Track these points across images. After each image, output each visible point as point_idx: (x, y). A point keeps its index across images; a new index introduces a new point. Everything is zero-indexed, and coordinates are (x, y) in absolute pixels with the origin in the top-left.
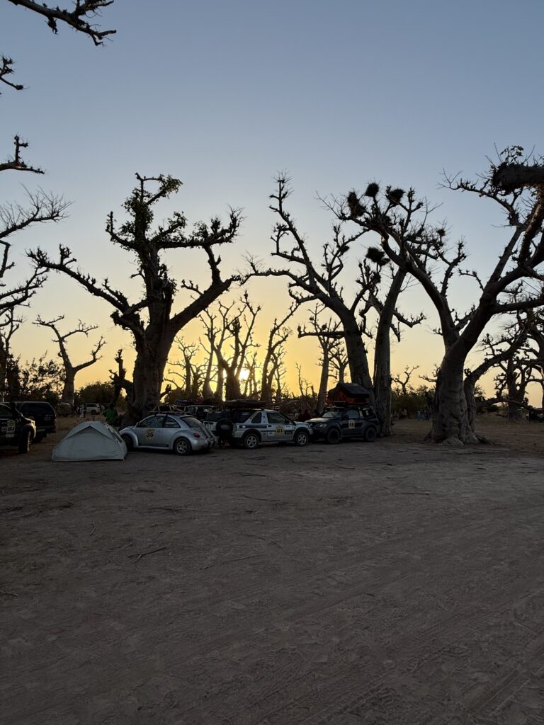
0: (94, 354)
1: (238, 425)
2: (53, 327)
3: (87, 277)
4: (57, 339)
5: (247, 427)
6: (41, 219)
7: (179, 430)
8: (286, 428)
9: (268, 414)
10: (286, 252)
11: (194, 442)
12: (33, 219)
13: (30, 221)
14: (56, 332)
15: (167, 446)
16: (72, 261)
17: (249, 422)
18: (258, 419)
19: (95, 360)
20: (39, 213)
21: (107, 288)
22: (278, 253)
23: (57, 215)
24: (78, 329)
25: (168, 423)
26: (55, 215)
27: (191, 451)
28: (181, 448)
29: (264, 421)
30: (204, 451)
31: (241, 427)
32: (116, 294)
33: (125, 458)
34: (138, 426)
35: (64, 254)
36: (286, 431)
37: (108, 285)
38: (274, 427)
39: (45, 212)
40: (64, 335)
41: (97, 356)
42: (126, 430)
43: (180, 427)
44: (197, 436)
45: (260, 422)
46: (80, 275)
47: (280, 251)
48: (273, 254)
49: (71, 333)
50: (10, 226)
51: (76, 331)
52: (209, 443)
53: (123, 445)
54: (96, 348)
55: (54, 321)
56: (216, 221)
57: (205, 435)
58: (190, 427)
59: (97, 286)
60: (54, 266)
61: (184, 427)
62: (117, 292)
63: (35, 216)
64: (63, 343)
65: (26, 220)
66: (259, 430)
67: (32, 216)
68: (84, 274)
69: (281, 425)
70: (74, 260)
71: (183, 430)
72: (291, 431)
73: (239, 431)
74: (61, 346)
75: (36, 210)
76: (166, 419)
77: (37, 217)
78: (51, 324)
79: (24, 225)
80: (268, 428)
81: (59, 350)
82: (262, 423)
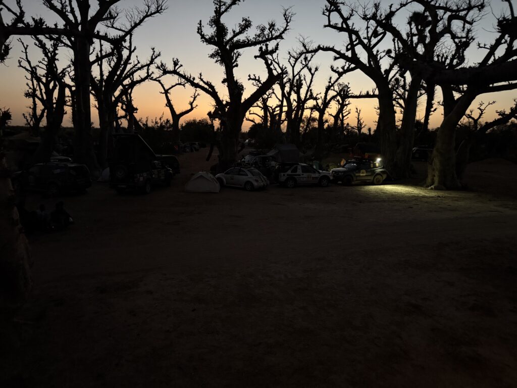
0: (191, 104)
1: (282, 174)
2: (159, 81)
3: (189, 76)
4: (163, 91)
5: (288, 175)
6: (152, 14)
7: (247, 177)
8: (313, 175)
9: (303, 167)
10: (337, 24)
11: (255, 184)
12: (147, 16)
13: (144, 18)
14: (162, 85)
15: (241, 185)
16: (180, 67)
17: (289, 172)
18: (295, 170)
19: (192, 109)
20: (150, 11)
21: (202, 80)
22: (329, 25)
23: (161, 9)
24: (177, 83)
25: (241, 173)
26: (159, 9)
27: (253, 189)
28: (248, 187)
29: (299, 171)
30: (261, 189)
31: (284, 175)
32: (207, 83)
33: (220, 191)
34: (225, 174)
35: (176, 63)
36: (313, 178)
37: (202, 77)
38: (305, 175)
39: (153, 9)
40: (168, 88)
41: (194, 105)
42: (218, 175)
43: (247, 175)
44: (257, 181)
45: (296, 172)
46: (185, 76)
47: (331, 23)
48: (325, 26)
49: (173, 87)
50: (133, 25)
51: (177, 84)
52: (264, 185)
53: (218, 185)
54: (192, 99)
55: (160, 77)
56: (272, 24)
57: (261, 180)
58: (253, 175)
59: (196, 81)
60: (170, 72)
61: (250, 175)
62: (208, 82)
63: (147, 13)
64: (168, 95)
65: (142, 17)
66: (296, 177)
67: (146, 13)
68: (188, 75)
69: (310, 174)
70: (181, 66)
71: (250, 177)
72: (316, 178)
73: (283, 177)
74: (167, 97)
75: (147, 8)
76: (240, 170)
77: (149, 14)
78: (158, 79)
79: (141, 21)
80: (302, 176)
81: (166, 102)
82: (298, 173)
